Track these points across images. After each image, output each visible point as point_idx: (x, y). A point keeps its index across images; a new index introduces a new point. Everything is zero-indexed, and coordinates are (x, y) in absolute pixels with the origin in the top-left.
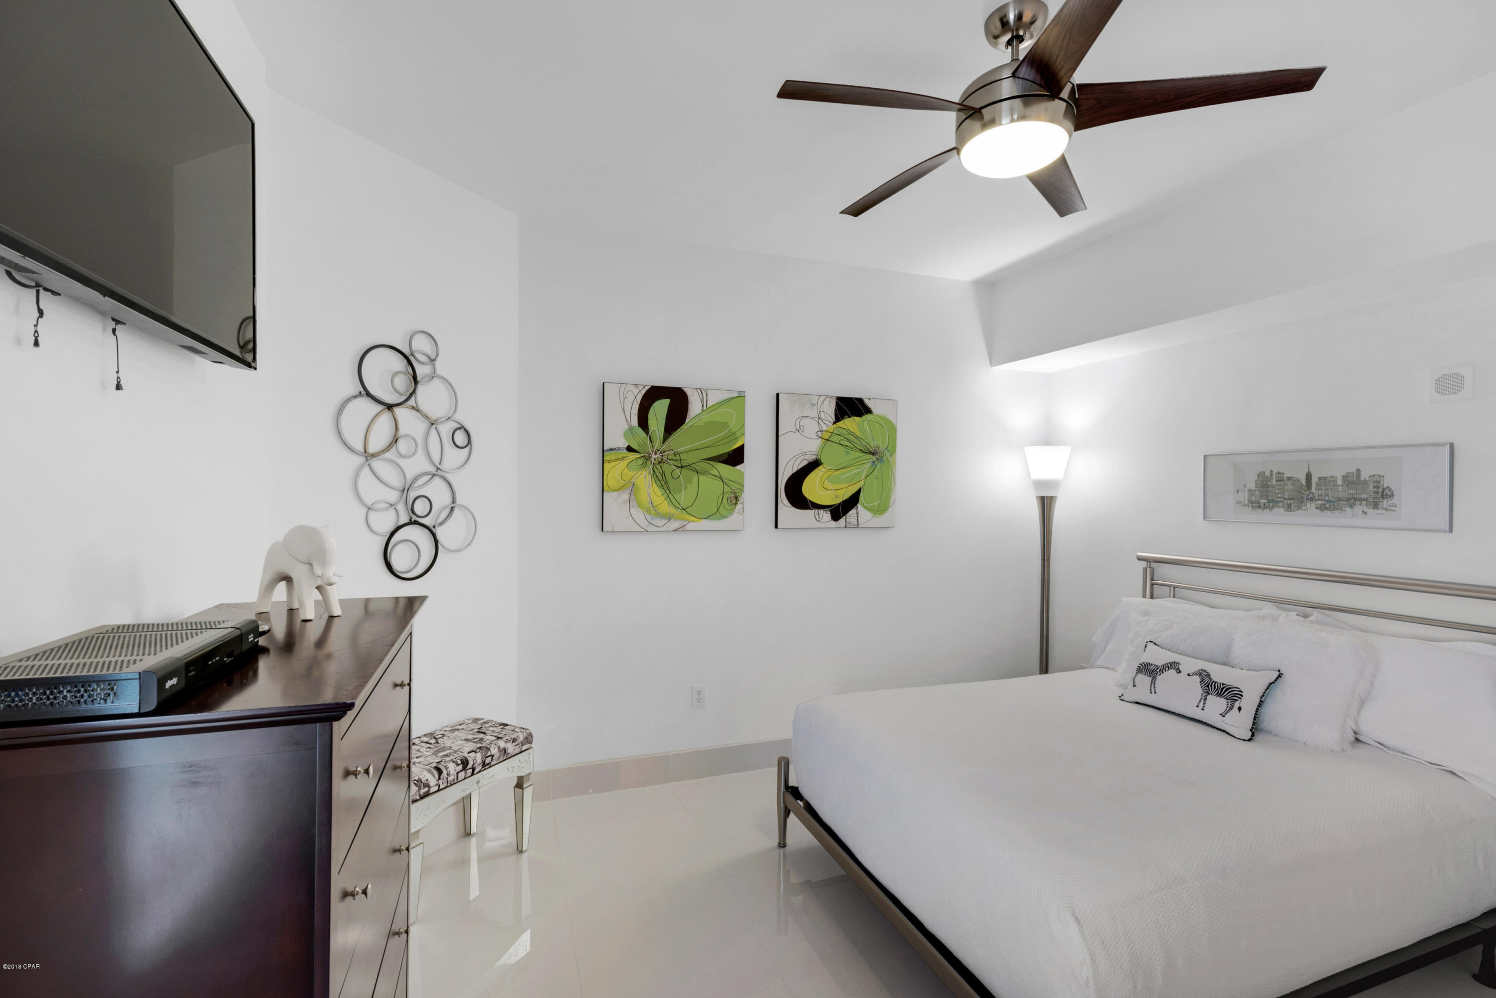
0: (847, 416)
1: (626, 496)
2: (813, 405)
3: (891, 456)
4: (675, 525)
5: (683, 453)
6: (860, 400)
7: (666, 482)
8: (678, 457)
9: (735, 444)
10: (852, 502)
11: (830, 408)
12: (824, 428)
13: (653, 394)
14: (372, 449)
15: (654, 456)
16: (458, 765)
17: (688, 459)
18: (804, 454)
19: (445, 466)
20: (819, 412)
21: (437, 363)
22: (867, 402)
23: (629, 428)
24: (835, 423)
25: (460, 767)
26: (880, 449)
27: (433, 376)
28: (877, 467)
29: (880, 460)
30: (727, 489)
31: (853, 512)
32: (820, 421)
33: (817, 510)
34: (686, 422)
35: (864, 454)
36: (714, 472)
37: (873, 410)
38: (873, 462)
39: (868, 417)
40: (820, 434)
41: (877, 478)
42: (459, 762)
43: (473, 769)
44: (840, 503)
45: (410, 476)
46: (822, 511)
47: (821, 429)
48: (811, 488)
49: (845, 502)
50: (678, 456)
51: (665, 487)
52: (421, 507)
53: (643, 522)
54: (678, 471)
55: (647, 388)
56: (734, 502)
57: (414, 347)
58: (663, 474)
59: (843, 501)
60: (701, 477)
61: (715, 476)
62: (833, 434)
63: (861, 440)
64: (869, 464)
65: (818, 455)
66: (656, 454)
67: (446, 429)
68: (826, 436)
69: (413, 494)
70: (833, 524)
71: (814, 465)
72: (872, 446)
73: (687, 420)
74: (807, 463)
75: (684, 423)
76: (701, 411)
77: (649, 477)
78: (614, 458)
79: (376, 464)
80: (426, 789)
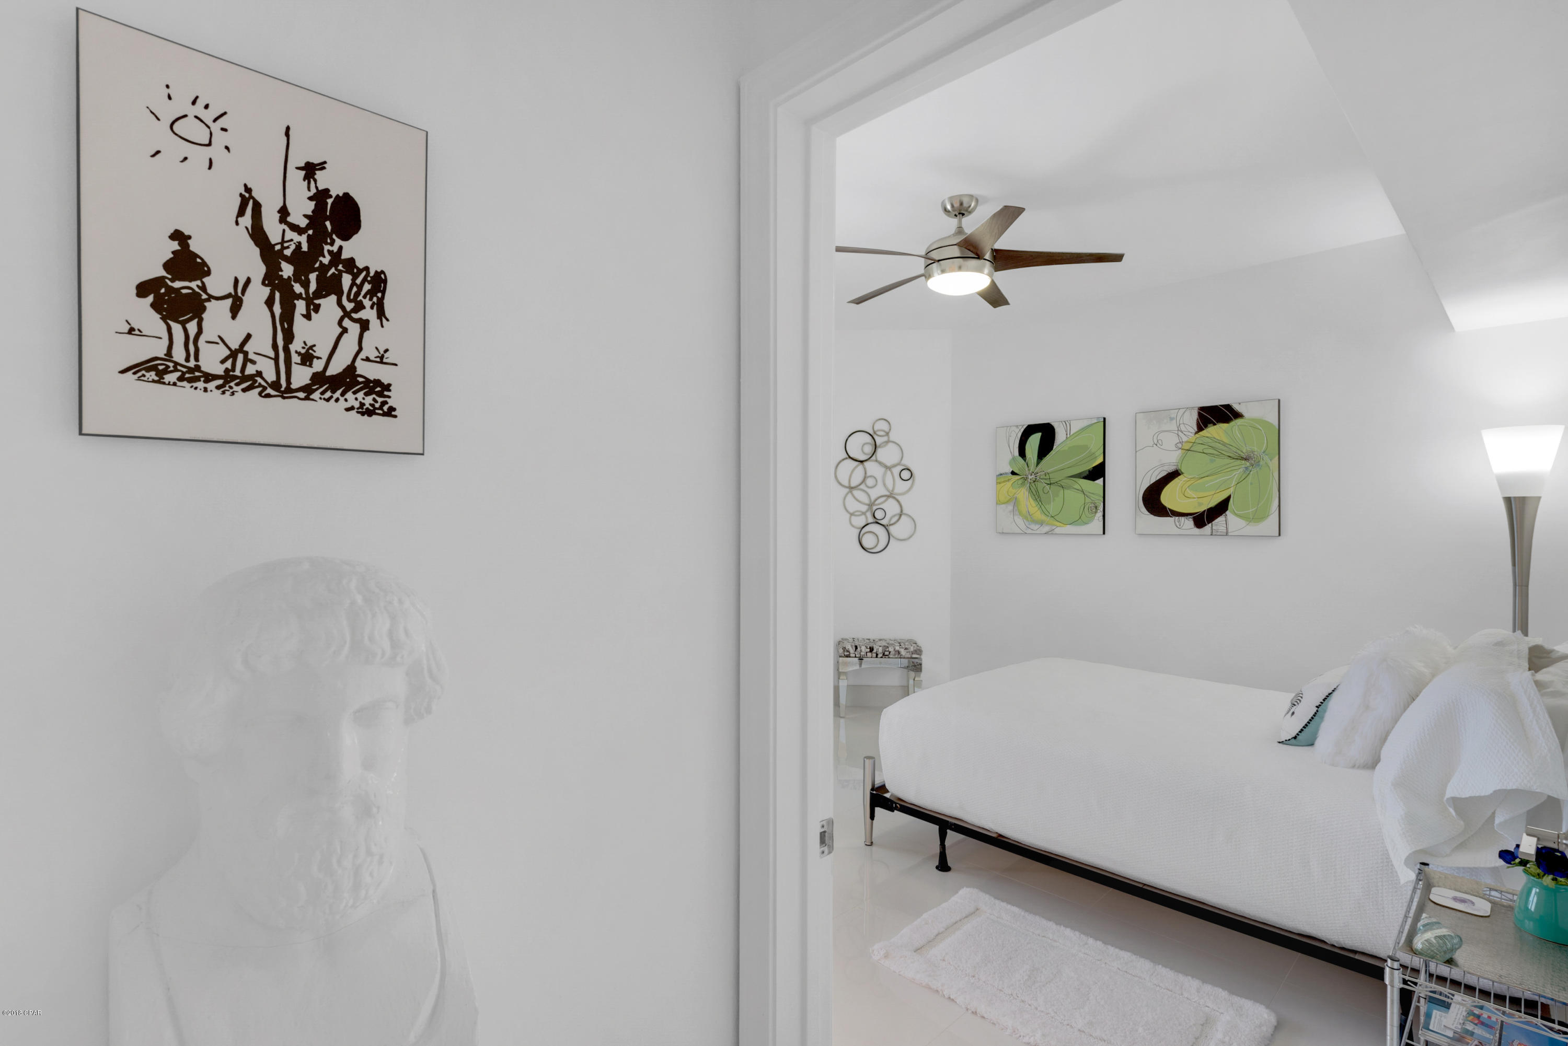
0: (1212, 425)
1: (1010, 507)
2: (1172, 419)
3: (1271, 460)
4: (1046, 529)
5: (1052, 472)
6: (1228, 407)
7: (1039, 497)
8: (1047, 477)
9: (1095, 462)
10: (1221, 508)
11: (1192, 419)
12: (1185, 439)
13: (1030, 430)
14: (853, 485)
15: (1030, 477)
16: (867, 648)
17: (1055, 477)
18: (1163, 465)
19: (896, 491)
20: (1178, 425)
21: (890, 434)
22: (1236, 407)
23: (1013, 458)
24: (1196, 433)
25: (868, 650)
26: (1256, 453)
27: (888, 442)
28: (1251, 473)
29: (1257, 464)
30: (1088, 500)
31: (1221, 520)
32: (1180, 433)
33: (1177, 518)
34: (1054, 449)
35: (1234, 460)
36: (1077, 486)
37: (1244, 414)
38: (1247, 468)
39: (1238, 421)
40: (1180, 445)
41: (1251, 484)
42: (869, 647)
43: (877, 655)
44: (1205, 511)
45: (873, 499)
46: (1183, 519)
47: (1181, 441)
48: (1168, 497)
49: (1210, 510)
50: (1047, 475)
51: (1038, 500)
52: (879, 515)
53: (1023, 526)
54: (1048, 487)
55: (1025, 427)
56: (1094, 510)
57: (875, 429)
58: (1037, 491)
59: (1208, 509)
60: (1066, 491)
61: (1078, 490)
62: (1195, 444)
63: (1231, 447)
64: (1241, 470)
65: (1177, 465)
66: (1031, 475)
67: (896, 471)
68: (1187, 446)
69: (875, 508)
70: (1197, 531)
71: (1173, 475)
72: (1244, 451)
73: (1055, 447)
74: (1165, 474)
75: (1052, 449)
76: (1065, 439)
77: (1027, 493)
78: (1003, 481)
79: (855, 492)
80: (848, 653)
